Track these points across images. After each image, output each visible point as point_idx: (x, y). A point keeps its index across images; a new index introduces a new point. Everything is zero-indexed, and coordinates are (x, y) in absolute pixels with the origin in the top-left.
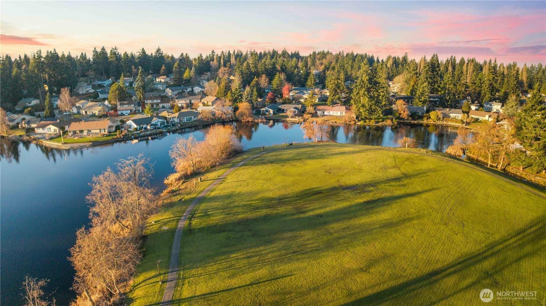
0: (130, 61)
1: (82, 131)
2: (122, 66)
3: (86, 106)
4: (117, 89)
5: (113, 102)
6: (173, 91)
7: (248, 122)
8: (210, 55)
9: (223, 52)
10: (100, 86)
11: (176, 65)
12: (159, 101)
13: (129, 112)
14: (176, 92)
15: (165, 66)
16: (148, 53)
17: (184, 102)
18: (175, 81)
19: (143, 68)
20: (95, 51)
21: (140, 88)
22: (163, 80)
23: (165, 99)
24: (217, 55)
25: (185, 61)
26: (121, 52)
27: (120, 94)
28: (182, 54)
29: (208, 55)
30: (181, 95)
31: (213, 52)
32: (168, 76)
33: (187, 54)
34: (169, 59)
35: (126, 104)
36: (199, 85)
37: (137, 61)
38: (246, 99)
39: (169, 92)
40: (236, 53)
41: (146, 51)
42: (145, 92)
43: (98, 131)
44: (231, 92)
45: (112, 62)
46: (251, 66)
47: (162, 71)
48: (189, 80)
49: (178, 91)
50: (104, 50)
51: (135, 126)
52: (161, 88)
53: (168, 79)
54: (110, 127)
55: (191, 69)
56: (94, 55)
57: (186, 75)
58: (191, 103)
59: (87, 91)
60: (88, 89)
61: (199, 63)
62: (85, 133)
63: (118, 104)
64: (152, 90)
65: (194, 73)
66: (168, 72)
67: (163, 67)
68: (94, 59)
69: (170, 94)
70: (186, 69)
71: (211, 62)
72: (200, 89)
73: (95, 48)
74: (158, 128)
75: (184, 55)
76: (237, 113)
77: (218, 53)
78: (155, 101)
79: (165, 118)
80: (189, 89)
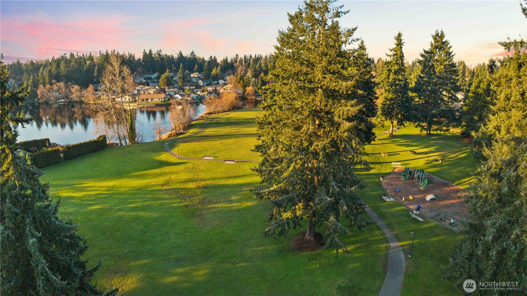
0: (171, 60)
1: (147, 99)
2: (165, 64)
3: (143, 89)
4: (165, 78)
5: (162, 87)
6: (204, 82)
7: (252, 99)
8: (234, 58)
9: (245, 56)
10: (149, 78)
11: (206, 64)
12: (194, 87)
13: (174, 93)
14: (206, 83)
15: (198, 65)
16: (184, 55)
17: (211, 88)
18: (205, 76)
19: (183, 64)
20: (145, 53)
21: (181, 79)
22: (196, 76)
23: (198, 87)
24: (241, 58)
25: (213, 62)
26: (163, 53)
27: (167, 81)
28: (211, 57)
29: (233, 59)
30: (209, 85)
31: (237, 55)
32: (199, 73)
33: (215, 57)
34: (201, 60)
35: (172, 88)
36: (223, 79)
37: (176, 61)
38: (252, 85)
39: (201, 83)
40: (257, 56)
41: (183, 53)
42: (184, 82)
43: (158, 99)
44: (243, 81)
45: (157, 61)
46: (263, 65)
47: (195, 69)
48: (216, 76)
49: (207, 83)
50: (151, 51)
51: (181, 98)
52: (195, 81)
53: (200, 75)
54: (164, 98)
55: (217, 68)
56: (144, 55)
57: (214, 72)
58: (216, 89)
59: (141, 81)
60: (141, 80)
61: (224, 64)
62: (149, 100)
63: (166, 88)
64: (189, 81)
65: (220, 70)
66: (200, 70)
67: (196, 67)
68: (143, 58)
69: (201, 84)
70: (214, 67)
71: (235, 64)
72: (224, 82)
73: (145, 50)
74: (195, 100)
75: (213, 57)
76: (245, 93)
77: (241, 56)
78: (191, 88)
79: (199, 95)
80: (216, 82)
